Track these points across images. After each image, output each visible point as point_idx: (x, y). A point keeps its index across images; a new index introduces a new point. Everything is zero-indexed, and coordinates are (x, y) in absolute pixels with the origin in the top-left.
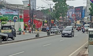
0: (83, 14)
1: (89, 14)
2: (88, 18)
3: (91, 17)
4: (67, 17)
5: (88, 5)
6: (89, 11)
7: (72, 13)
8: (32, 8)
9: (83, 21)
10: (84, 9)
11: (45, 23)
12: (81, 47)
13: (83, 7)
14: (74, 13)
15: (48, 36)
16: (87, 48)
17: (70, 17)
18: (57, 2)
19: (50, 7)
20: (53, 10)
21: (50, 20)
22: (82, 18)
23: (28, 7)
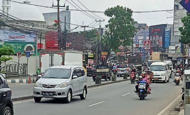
0: (166, 40)
1: (180, 41)
2: (176, 47)
3: (182, 47)
4: (134, 46)
5: (176, 21)
6: (179, 34)
7: (145, 38)
8: (63, 28)
9: (167, 55)
10: (167, 29)
11: (90, 58)
12: (166, 109)
13: (165, 25)
14: (148, 38)
15: (98, 86)
17: (140, 46)
18: (113, 16)
19: (100, 26)
20: (106, 32)
21: (99, 52)
22: (165, 48)
23: (55, 25)
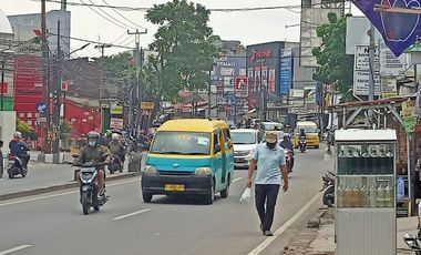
0: (285, 76)
1: (314, 77)
2: (307, 92)
3: (319, 90)
4: (214, 89)
5: (307, 35)
6: (314, 62)
7: (237, 72)
8: (53, 47)
9: (286, 110)
10: (287, 53)
11: (115, 116)
12: (288, 223)
13: (282, 44)
14: (243, 72)
15: (133, 175)
16: (316, 226)
17: (226, 90)
18: (166, 23)
19: (138, 44)
20: (151, 58)
21: (136, 102)
22: (281, 95)
23: (36, 41)
